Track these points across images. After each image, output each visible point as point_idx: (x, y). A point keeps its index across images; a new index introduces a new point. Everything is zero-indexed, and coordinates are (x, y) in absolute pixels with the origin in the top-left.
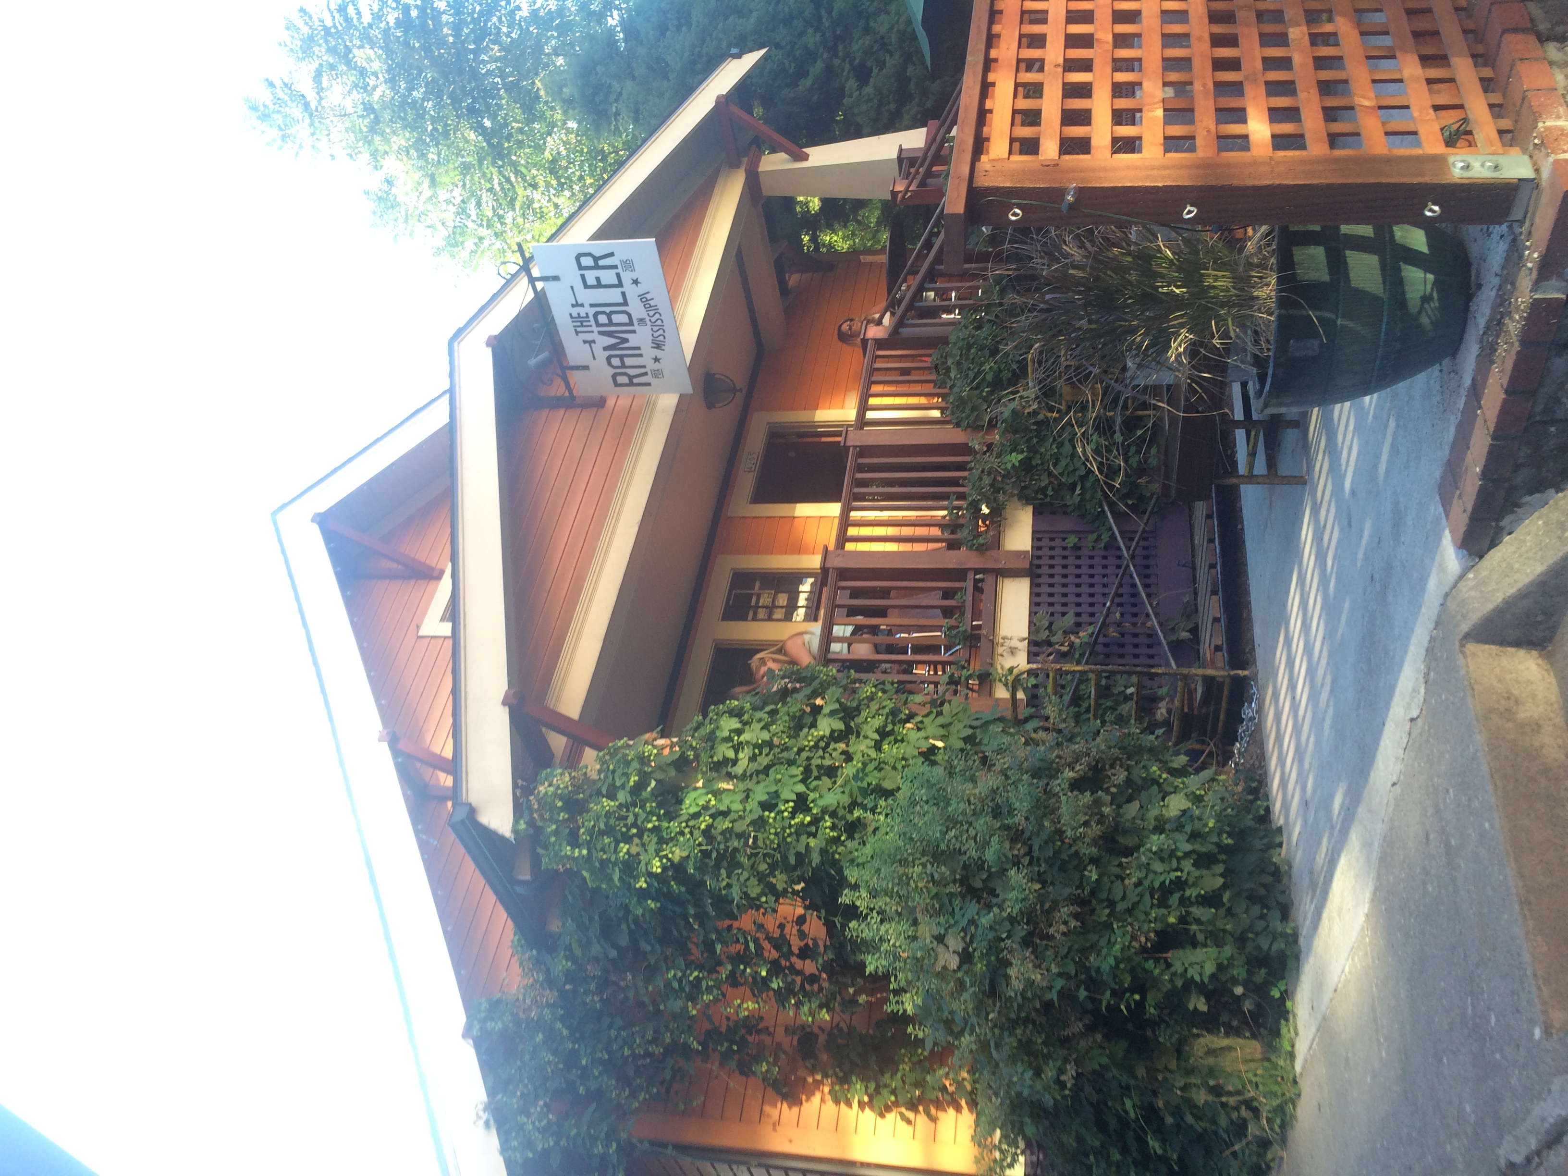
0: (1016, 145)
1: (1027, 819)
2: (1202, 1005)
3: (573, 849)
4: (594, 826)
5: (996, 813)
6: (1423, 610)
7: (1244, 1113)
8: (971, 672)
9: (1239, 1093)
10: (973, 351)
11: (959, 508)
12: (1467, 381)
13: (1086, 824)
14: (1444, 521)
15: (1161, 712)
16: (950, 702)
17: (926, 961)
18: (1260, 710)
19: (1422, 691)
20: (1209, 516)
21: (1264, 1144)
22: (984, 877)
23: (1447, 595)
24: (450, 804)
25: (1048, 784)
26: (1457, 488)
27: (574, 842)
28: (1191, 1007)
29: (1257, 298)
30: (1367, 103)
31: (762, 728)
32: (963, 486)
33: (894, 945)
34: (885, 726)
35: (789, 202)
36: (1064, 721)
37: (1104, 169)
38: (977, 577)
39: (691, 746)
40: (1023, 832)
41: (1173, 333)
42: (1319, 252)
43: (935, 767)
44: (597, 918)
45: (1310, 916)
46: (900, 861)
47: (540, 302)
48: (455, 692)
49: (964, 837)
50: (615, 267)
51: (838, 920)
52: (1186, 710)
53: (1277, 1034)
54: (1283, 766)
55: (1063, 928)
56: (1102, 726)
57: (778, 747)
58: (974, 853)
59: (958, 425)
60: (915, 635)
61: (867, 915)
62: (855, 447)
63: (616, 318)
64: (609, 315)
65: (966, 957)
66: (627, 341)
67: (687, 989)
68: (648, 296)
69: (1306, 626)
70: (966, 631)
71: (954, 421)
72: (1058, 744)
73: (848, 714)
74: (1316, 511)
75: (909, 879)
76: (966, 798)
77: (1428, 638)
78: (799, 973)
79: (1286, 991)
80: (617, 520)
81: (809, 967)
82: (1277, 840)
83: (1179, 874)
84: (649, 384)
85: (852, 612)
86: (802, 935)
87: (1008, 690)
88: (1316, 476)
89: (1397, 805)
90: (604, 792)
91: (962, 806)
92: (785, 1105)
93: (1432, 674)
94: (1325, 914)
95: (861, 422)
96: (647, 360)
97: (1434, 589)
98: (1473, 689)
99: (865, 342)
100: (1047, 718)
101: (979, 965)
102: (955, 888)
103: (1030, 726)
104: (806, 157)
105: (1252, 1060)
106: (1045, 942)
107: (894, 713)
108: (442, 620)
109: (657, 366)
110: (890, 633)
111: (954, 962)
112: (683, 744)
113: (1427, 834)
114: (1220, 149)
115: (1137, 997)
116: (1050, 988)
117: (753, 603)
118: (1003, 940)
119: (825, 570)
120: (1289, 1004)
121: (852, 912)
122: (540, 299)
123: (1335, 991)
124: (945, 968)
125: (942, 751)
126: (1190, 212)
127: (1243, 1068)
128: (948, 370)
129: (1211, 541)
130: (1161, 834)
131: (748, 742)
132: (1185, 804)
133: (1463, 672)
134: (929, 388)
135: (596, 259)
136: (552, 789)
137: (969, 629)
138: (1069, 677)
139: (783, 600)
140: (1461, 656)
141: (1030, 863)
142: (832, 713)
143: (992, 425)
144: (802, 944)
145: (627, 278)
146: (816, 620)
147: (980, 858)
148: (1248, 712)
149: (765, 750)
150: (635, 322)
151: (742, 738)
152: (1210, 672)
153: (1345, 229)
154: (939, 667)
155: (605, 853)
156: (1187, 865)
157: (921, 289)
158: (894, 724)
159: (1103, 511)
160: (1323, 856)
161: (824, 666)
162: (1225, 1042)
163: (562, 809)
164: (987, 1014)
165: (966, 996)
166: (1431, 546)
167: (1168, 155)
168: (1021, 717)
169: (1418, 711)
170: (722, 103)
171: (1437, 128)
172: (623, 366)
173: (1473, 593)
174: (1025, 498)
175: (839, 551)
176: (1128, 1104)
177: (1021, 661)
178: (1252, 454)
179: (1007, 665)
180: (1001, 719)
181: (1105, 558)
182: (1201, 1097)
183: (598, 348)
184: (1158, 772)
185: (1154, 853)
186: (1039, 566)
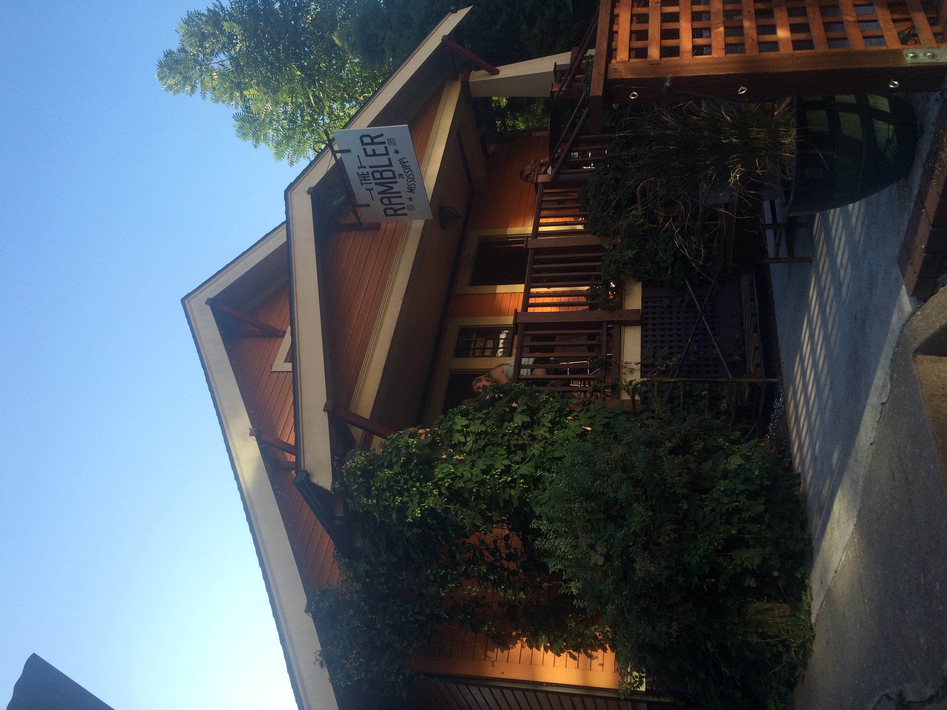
0: (633, 53)
1: (643, 472)
2: (753, 584)
3: (368, 500)
4: (380, 486)
5: (624, 469)
6: (889, 335)
7: (780, 648)
8: (606, 384)
9: (777, 636)
10: (603, 188)
11: (597, 285)
12: (915, 192)
13: (679, 475)
14: (901, 279)
15: (724, 405)
16: (594, 403)
17: (584, 560)
18: (785, 402)
19: (889, 386)
20: (751, 285)
21: (793, 667)
22: (618, 509)
23: (904, 325)
24: (293, 472)
25: (655, 451)
26: (909, 259)
27: (368, 495)
28: (746, 585)
29: (784, 144)
30: (850, 19)
31: (481, 423)
32: (599, 271)
33: (563, 552)
34: (555, 419)
35: (488, 100)
36: (664, 412)
37: (689, 65)
38: (609, 326)
39: (438, 434)
40: (641, 480)
41: (731, 168)
42: (823, 113)
43: (586, 443)
44: (384, 538)
45: (819, 528)
46: (566, 500)
47: (339, 165)
48: (295, 403)
49: (605, 485)
50: (384, 143)
51: (529, 537)
52: (739, 404)
53: (800, 599)
54: (800, 438)
55: (667, 538)
56: (688, 415)
57: (490, 433)
58: (612, 494)
59: (595, 234)
60: (571, 363)
61: (547, 534)
62: (532, 249)
63: (385, 174)
64: (381, 173)
65: (608, 558)
66: (392, 188)
67: (439, 581)
68: (404, 160)
69: (813, 351)
70: (603, 359)
71: (592, 232)
72: (662, 427)
73: (532, 412)
74: (818, 279)
75: (572, 511)
76: (606, 461)
77: (892, 353)
78: (507, 570)
79: (805, 573)
80: (389, 298)
81: (512, 566)
82: (798, 482)
83: (737, 504)
84: (406, 214)
85: (533, 349)
86: (508, 546)
87: (629, 394)
88: (819, 257)
89: (874, 456)
90: (385, 465)
91: (603, 465)
92: (499, 651)
93: (895, 375)
94: (829, 526)
95: (536, 234)
96: (404, 200)
97: (895, 321)
98: (922, 383)
99: (537, 184)
100: (654, 411)
101: (617, 562)
102: (601, 516)
103: (643, 416)
104: (498, 72)
105: (785, 616)
106: (656, 547)
107: (560, 410)
108: (286, 361)
109: (411, 203)
110: (556, 362)
111: (601, 562)
112: (433, 432)
113: (893, 474)
114: (761, 51)
115: (713, 580)
116: (660, 575)
117: (472, 347)
118: (631, 546)
119: (515, 323)
120: (807, 581)
121: (538, 533)
122: (339, 164)
123: (836, 572)
124: (595, 564)
125: (590, 433)
126: (743, 91)
127: (778, 620)
128: (588, 200)
129: (752, 300)
130: (726, 480)
131: (472, 432)
132: (740, 461)
133: (915, 373)
134: (576, 212)
135: (372, 138)
136: (354, 464)
137: (605, 358)
138: (667, 386)
139: (490, 344)
140: (914, 363)
141: (646, 500)
142: (522, 412)
143: (616, 234)
144: (508, 552)
145: (391, 149)
146: (510, 356)
147: (615, 497)
148: (777, 404)
149: (483, 436)
150: (397, 176)
151: (468, 430)
152: (754, 380)
153: (839, 98)
154: (587, 382)
155: (387, 502)
156: (742, 498)
157: (571, 150)
158: (560, 417)
159: (685, 284)
160: (827, 490)
161: (517, 383)
162: (768, 606)
163: (360, 476)
164: (622, 593)
165: (609, 581)
166: (894, 295)
167: (728, 55)
168: (638, 411)
169: (886, 398)
170: (446, 40)
171: (895, 32)
172: (390, 203)
173: (920, 324)
174: (637, 278)
175: (524, 313)
176: (709, 645)
177: (637, 377)
178: (778, 245)
179: (629, 380)
180: (625, 412)
181: (686, 312)
182: (755, 640)
183: (375, 193)
184: (723, 442)
185: (722, 492)
186: (647, 319)
